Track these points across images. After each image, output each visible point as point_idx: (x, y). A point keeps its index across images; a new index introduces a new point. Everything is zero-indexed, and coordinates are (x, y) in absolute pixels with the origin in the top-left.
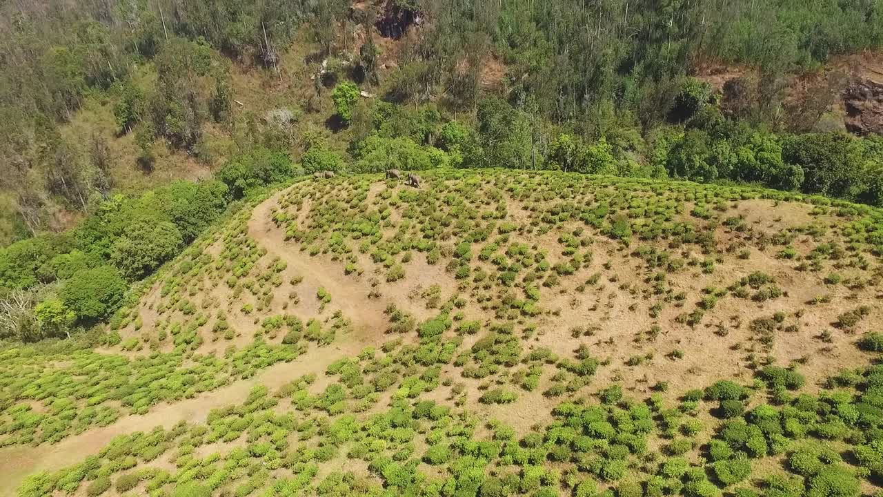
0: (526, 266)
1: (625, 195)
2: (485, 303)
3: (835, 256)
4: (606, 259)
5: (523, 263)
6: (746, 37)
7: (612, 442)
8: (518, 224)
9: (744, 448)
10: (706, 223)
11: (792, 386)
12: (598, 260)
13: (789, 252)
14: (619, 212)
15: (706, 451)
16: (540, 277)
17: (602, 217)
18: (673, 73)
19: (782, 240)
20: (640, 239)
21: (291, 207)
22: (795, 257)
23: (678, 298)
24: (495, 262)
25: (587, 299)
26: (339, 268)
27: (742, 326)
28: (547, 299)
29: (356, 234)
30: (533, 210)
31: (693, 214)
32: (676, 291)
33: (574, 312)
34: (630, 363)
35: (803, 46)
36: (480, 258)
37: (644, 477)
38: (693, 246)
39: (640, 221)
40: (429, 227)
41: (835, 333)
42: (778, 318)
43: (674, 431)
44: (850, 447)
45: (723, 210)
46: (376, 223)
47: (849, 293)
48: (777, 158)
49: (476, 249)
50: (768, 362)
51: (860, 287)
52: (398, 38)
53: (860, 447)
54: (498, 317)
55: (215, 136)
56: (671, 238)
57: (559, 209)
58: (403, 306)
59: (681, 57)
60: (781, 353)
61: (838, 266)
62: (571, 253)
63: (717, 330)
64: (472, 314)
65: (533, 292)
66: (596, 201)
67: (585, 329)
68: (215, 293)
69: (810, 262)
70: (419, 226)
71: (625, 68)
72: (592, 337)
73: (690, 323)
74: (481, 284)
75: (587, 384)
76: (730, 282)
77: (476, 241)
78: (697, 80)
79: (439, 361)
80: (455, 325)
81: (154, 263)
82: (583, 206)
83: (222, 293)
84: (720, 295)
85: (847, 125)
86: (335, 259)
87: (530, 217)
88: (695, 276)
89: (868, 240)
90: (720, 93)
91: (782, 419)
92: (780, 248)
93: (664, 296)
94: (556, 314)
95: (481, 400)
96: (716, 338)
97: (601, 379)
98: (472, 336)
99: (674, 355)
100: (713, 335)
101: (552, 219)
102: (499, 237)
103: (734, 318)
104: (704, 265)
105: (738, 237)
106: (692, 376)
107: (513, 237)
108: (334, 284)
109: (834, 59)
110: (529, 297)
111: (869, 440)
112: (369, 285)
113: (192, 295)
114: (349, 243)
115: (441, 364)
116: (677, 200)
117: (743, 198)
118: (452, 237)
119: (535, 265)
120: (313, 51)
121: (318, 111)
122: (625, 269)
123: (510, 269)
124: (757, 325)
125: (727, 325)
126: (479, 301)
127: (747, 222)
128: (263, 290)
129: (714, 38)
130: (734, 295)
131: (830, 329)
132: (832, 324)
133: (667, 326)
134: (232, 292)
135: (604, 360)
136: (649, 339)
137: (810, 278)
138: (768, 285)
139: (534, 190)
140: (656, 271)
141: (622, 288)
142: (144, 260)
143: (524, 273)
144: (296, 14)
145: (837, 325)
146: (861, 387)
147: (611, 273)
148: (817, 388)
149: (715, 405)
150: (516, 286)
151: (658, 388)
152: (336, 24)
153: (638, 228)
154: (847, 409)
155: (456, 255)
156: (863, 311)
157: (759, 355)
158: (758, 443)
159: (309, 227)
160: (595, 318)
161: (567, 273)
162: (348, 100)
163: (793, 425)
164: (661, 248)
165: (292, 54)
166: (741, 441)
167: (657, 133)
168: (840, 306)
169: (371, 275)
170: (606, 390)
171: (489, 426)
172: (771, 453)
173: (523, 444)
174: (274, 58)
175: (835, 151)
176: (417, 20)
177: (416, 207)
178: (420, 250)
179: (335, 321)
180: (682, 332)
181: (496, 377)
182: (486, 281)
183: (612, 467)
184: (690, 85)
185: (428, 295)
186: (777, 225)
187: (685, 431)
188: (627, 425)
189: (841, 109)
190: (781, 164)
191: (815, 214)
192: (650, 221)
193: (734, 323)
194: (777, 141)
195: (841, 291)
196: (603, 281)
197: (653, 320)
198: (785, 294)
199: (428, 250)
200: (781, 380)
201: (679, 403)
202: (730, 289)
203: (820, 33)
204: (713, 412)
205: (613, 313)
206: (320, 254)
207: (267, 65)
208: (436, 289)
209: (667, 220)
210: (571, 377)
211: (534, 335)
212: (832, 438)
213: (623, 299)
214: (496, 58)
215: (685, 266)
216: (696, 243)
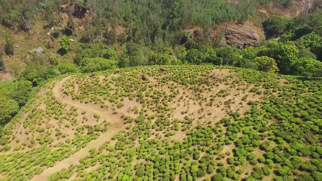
0: (161, 96)
1: (182, 72)
2: (153, 110)
3: (238, 83)
4: (183, 91)
5: (160, 96)
6: (197, 17)
7: (205, 138)
8: (154, 84)
9: (234, 132)
10: (206, 77)
11: (238, 116)
12: (181, 92)
13: (228, 83)
14: (182, 77)
15: (226, 134)
16: (166, 99)
17: (178, 79)
18: (178, 29)
19: (225, 80)
20: (190, 84)
21: (70, 87)
22: (229, 84)
23: (205, 99)
24: (151, 97)
25: (182, 103)
26: (98, 106)
27: (223, 104)
28: (171, 105)
29: (101, 94)
30: (157, 79)
31: (202, 75)
32: (204, 98)
33: (179, 107)
34: (200, 118)
35: (213, 20)
36: (146, 96)
37: (216, 143)
38: (204, 84)
39: (189, 79)
40: (126, 88)
41: (243, 102)
42: (230, 100)
43: (218, 132)
44: (254, 127)
45: (209, 73)
46: (107, 89)
47: (243, 92)
48: (215, 55)
49: (144, 93)
50: (231, 112)
51: (244, 90)
52: (81, 18)
53: (255, 126)
54: (158, 113)
55: (8, 61)
56: (198, 83)
57: (165, 78)
58: (127, 115)
59: (180, 24)
60: (233, 108)
61: (239, 85)
62: (173, 91)
63: (217, 106)
64: (150, 113)
65: (166, 104)
66: (175, 74)
67: (185, 112)
68: (50, 122)
69: (233, 85)
70: (122, 89)
71: (164, 27)
72: (187, 113)
73: (210, 105)
74: (149, 104)
75: (192, 126)
76: (216, 93)
77: (143, 91)
78: (186, 31)
79: (147, 128)
80: (146, 117)
81: (10, 116)
82: (172, 77)
83: (53, 122)
84: (215, 97)
85: (227, 43)
86: (95, 103)
87: (157, 81)
88: (207, 92)
89: (243, 78)
90: (193, 35)
91: (239, 124)
92: (225, 82)
93: (201, 99)
94: (175, 109)
95: (166, 136)
96: (217, 108)
97: (194, 124)
98: (153, 120)
99: (210, 114)
100: (216, 107)
101: (164, 81)
102: (150, 89)
103: (220, 102)
104: (209, 89)
105: (214, 80)
106: (215, 118)
107: (154, 88)
108: (98, 112)
109: (221, 23)
110: (165, 105)
111: (256, 124)
112: (111, 110)
113: (40, 125)
114: (98, 97)
115: (148, 129)
116: (196, 71)
117: (212, 69)
118: (135, 91)
119: (164, 96)
120: (46, 24)
121: (53, 48)
122: (189, 93)
123: (157, 98)
124: (226, 103)
125: (219, 104)
126: (151, 109)
127: (215, 76)
128: (71, 118)
129: (189, 18)
130: (218, 96)
131: (242, 101)
132: (241, 100)
133: (205, 107)
134: (58, 121)
135: (193, 119)
136: (202, 111)
137: (234, 89)
138: (225, 92)
139: (155, 73)
140: (197, 93)
141: (190, 99)
142: (5, 116)
143: (161, 99)
144: (35, 9)
145: (243, 100)
146: (252, 113)
147: (186, 95)
148: (243, 116)
149: (224, 124)
150: (160, 103)
151: (209, 123)
152: (54, 13)
153: (189, 81)
154: (251, 119)
155: (138, 96)
156: (247, 96)
157: (229, 110)
158: (236, 130)
159: (81, 94)
160: (186, 108)
161: (174, 97)
162: (66, 43)
163: (242, 125)
164: (196, 86)
165: (37, 25)
166: (233, 130)
167: (177, 48)
168: (242, 96)
169: (111, 107)
170: (198, 126)
171: (172, 142)
172: (240, 131)
173: (184, 143)
174: (29, 27)
175: (228, 53)
176: (88, 11)
177: (119, 82)
178: (126, 96)
179: (104, 124)
180: (209, 108)
181: (166, 129)
182: (151, 103)
183: (209, 143)
184: (184, 33)
185: (134, 110)
186: (223, 76)
187: (220, 131)
188: (207, 133)
189: (224, 38)
190: (216, 57)
191: (230, 72)
192: (191, 79)
193: (220, 104)
194: (214, 51)
195: (241, 91)
196: (184, 98)
197: (201, 106)
198: (230, 94)
199: (128, 96)
200: (236, 115)
201: (215, 125)
202: (217, 95)
203: (216, 16)
204: (224, 126)
205: (190, 106)
206: (89, 102)
207: (27, 30)
208: (135, 107)
209: (196, 78)
210: (186, 125)
211: (171, 116)
212: (250, 125)
213: (191, 102)
214: (120, 25)
215: (204, 90)
216: (205, 83)
